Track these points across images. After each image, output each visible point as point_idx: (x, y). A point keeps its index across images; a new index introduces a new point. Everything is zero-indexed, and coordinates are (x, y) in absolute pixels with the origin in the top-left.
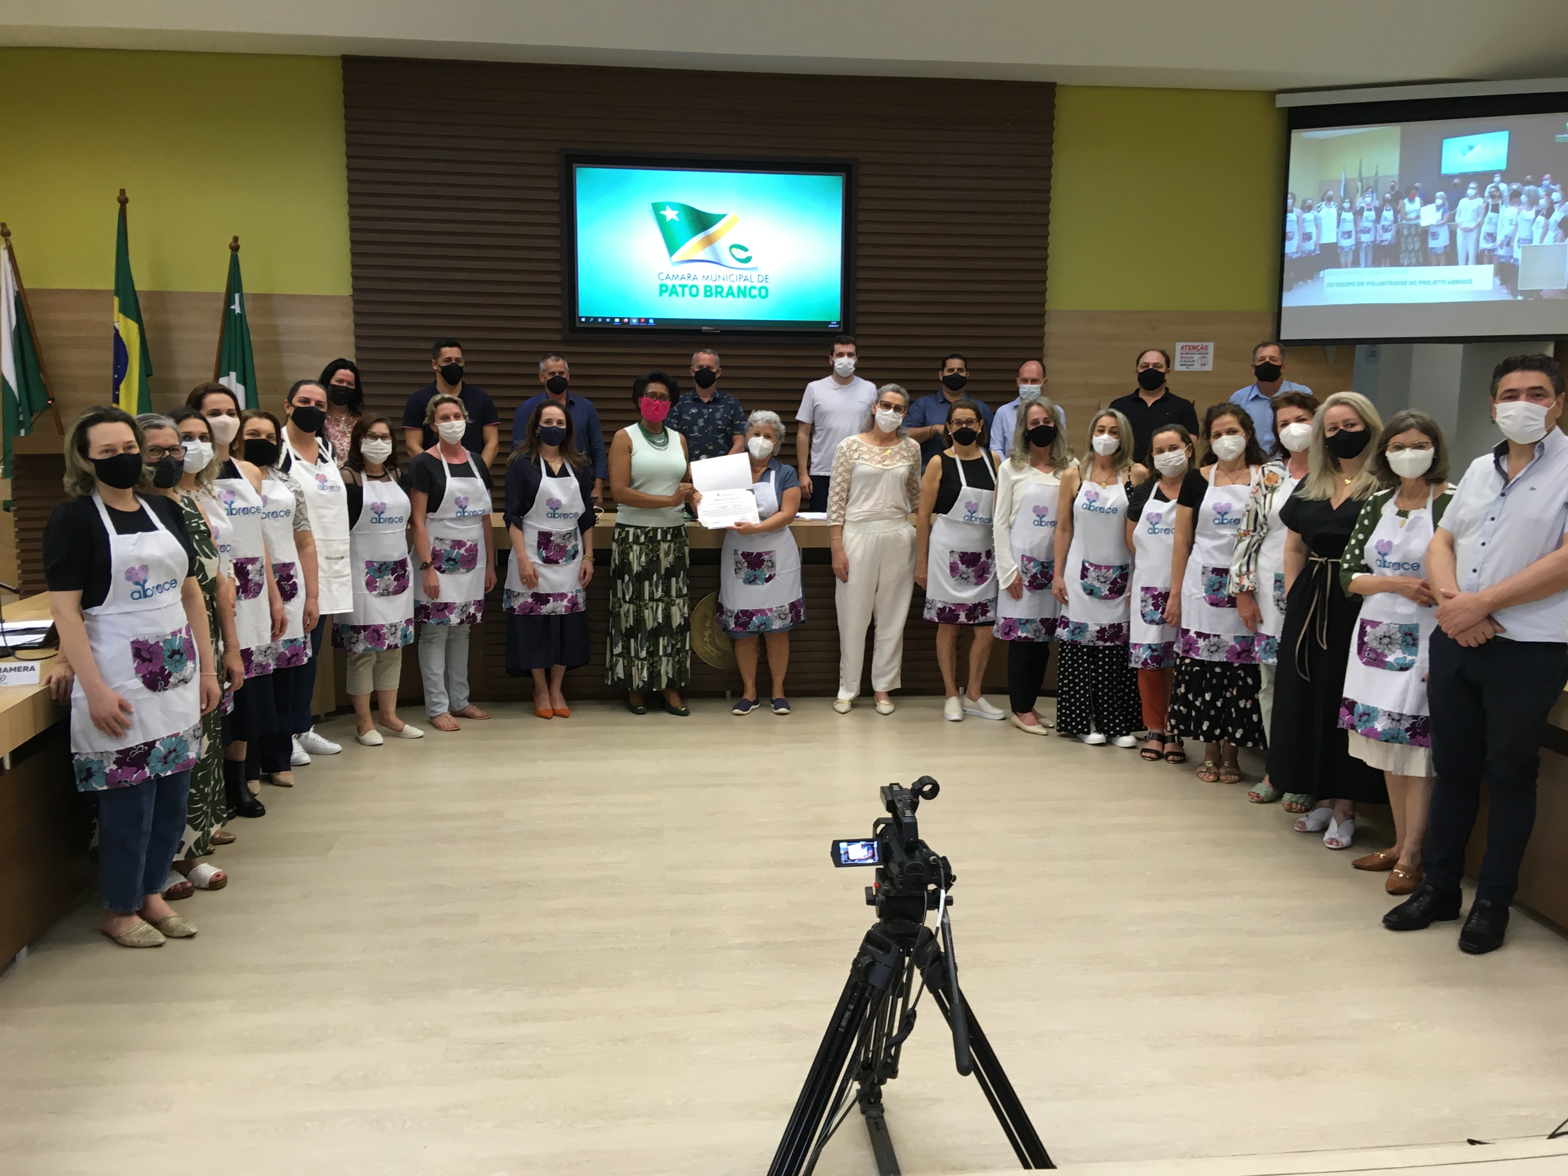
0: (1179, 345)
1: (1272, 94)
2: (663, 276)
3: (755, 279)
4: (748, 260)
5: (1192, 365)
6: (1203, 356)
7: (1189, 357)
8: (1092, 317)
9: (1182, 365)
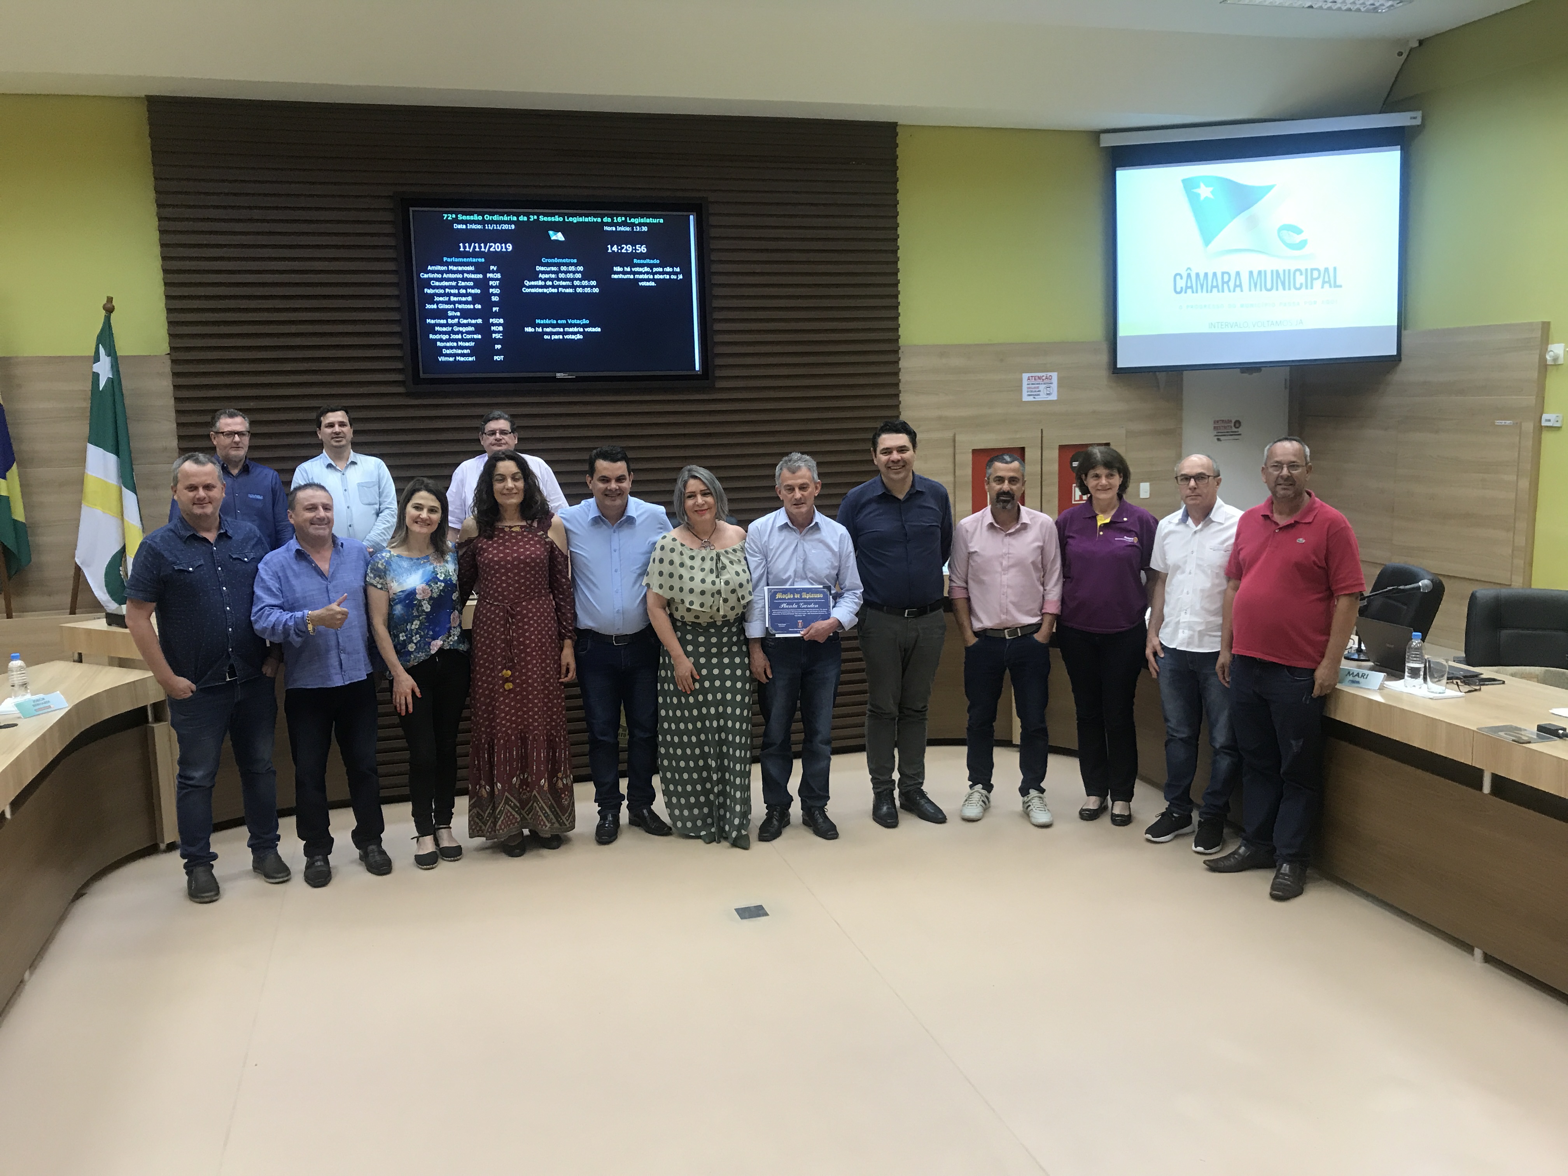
0: (1025, 376)
1: (1096, 135)
5: (1039, 395)
6: (1048, 385)
7: (1035, 388)
8: (943, 351)
9: (1029, 395)
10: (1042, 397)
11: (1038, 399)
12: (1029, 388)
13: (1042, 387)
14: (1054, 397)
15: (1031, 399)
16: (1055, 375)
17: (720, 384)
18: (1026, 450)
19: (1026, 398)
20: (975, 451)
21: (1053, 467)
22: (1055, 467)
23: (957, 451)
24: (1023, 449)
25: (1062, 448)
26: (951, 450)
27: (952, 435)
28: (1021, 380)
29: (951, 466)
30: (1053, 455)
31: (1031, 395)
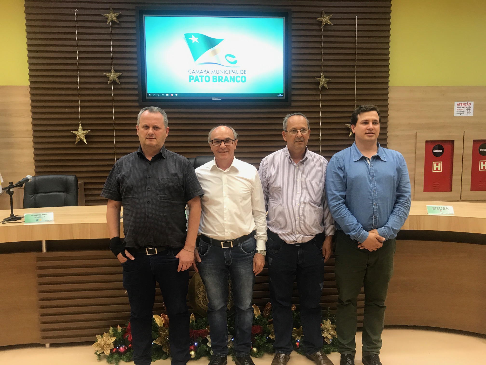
0: (456, 103)
2: (191, 72)
3: (239, 72)
4: (235, 62)
5: (463, 113)
6: (468, 108)
7: (461, 109)
8: (412, 89)
9: (458, 113)
10: (465, 114)
11: (462, 115)
12: (457, 109)
13: (465, 109)
14: (471, 114)
15: (459, 115)
16: (472, 103)
17: (293, 104)
18: (455, 142)
19: (456, 115)
20: (427, 142)
21: (469, 151)
22: (471, 151)
23: (417, 141)
24: (453, 142)
25: (474, 141)
26: (414, 141)
27: (415, 133)
28: (454, 105)
29: (414, 149)
30: (469, 145)
31: (459, 113)
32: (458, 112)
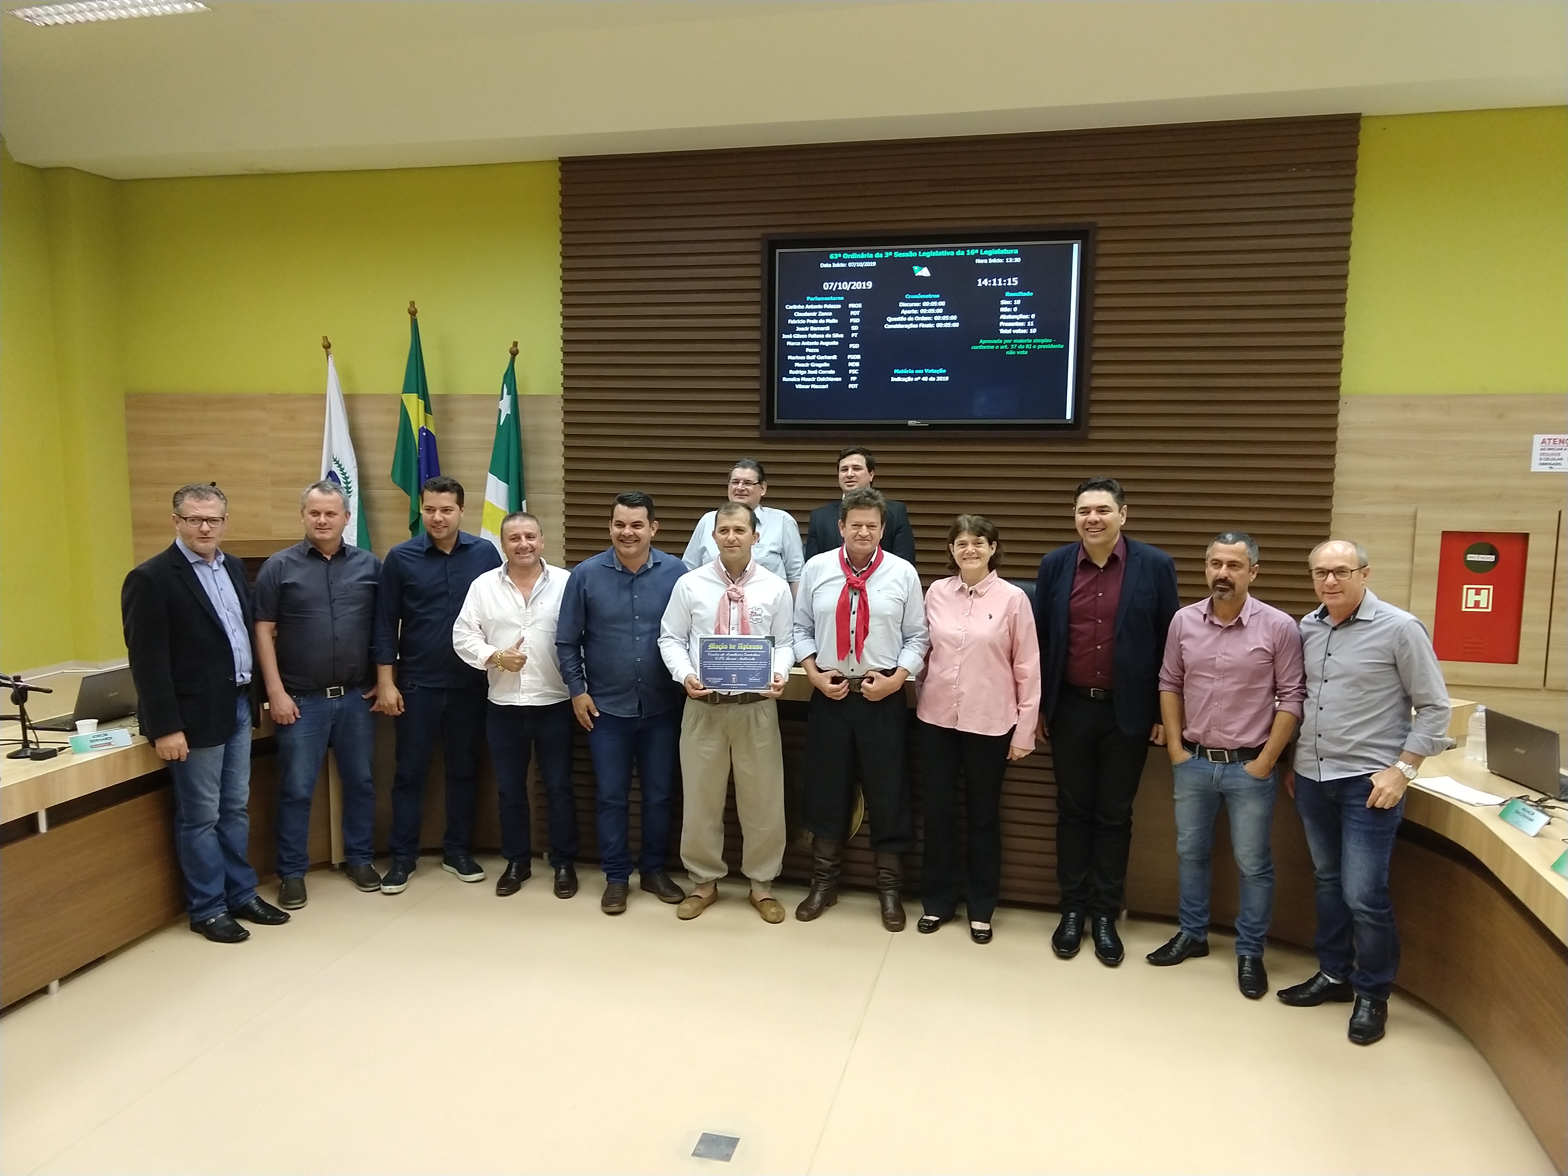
0: (1538, 438)
5: (1557, 464)
7: (1552, 454)
8: (1408, 402)
9: (1543, 464)
11: (1556, 469)
12: (1542, 454)
15: (1546, 469)
17: (1095, 435)
18: (1531, 538)
19: (1537, 467)
20: (1446, 534)
23: (1418, 531)
24: (1524, 537)
26: (1409, 531)
27: (1412, 511)
28: (1531, 443)
29: (1408, 550)
31: (1546, 464)
32: (1542, 462)
